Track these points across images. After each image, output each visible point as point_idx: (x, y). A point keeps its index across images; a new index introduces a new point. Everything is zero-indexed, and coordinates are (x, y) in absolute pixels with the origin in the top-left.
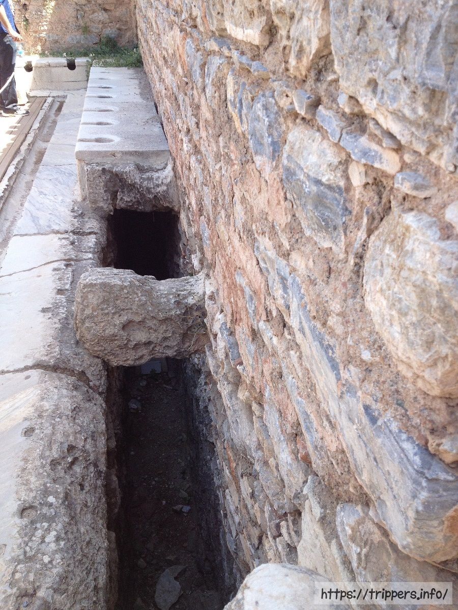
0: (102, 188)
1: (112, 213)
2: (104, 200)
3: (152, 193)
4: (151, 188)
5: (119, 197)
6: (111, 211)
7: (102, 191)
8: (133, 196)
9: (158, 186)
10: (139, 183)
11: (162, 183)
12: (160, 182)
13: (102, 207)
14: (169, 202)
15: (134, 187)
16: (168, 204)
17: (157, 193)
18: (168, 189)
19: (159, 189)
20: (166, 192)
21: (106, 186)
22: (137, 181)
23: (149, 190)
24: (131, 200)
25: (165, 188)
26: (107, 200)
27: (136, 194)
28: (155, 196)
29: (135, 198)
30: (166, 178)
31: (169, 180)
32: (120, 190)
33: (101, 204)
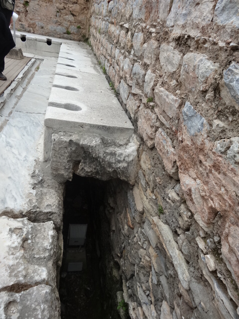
0: (66, 158)
1: (71, 180)
2: (65, 168)
3: (113, 168)
4: (112, 163)
5: (80, 167)
6: (70, 178)
7: (66, 161)
8: (94, 167)
9: (119, 162)
10: (102, 157)
11: (124, 160)
12: (122, 159)
13: (63, 175)
14: (126, 177)
15: (97, 159)
16: (124, 178)
17: (117, 168)
18: (128, 166)
19: (119, 165)
20: (126, 168)
21: (70, 156)
22: (101, 155)
23: (110, 165)
24: (91, 171)
25: (125, 165)
26: (69, 169)
27: (97, 166)
28: (115, 170)
29: (95, 169)
30: (128, 156)
31: (131, 158)
32: (82, 161)
33: (62, 172)
